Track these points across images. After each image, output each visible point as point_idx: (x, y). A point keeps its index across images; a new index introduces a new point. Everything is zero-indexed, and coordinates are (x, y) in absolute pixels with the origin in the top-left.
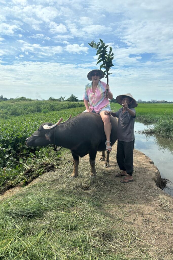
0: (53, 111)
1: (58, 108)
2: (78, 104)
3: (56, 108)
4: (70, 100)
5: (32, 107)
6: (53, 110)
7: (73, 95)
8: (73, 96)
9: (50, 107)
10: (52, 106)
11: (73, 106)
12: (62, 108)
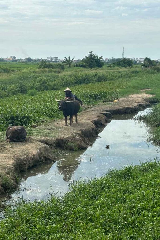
0: (45, 91)
1: (55, 85)
2: (96, 75)
3: (50, 86)
4: (84, 64)
5: (13, 86)
6: (46, 89)
7: (91, 52)
8: (91, 55)
9: (41, 84)
10: (45, 82)
11: (85, 80)
12: (62, 86)
